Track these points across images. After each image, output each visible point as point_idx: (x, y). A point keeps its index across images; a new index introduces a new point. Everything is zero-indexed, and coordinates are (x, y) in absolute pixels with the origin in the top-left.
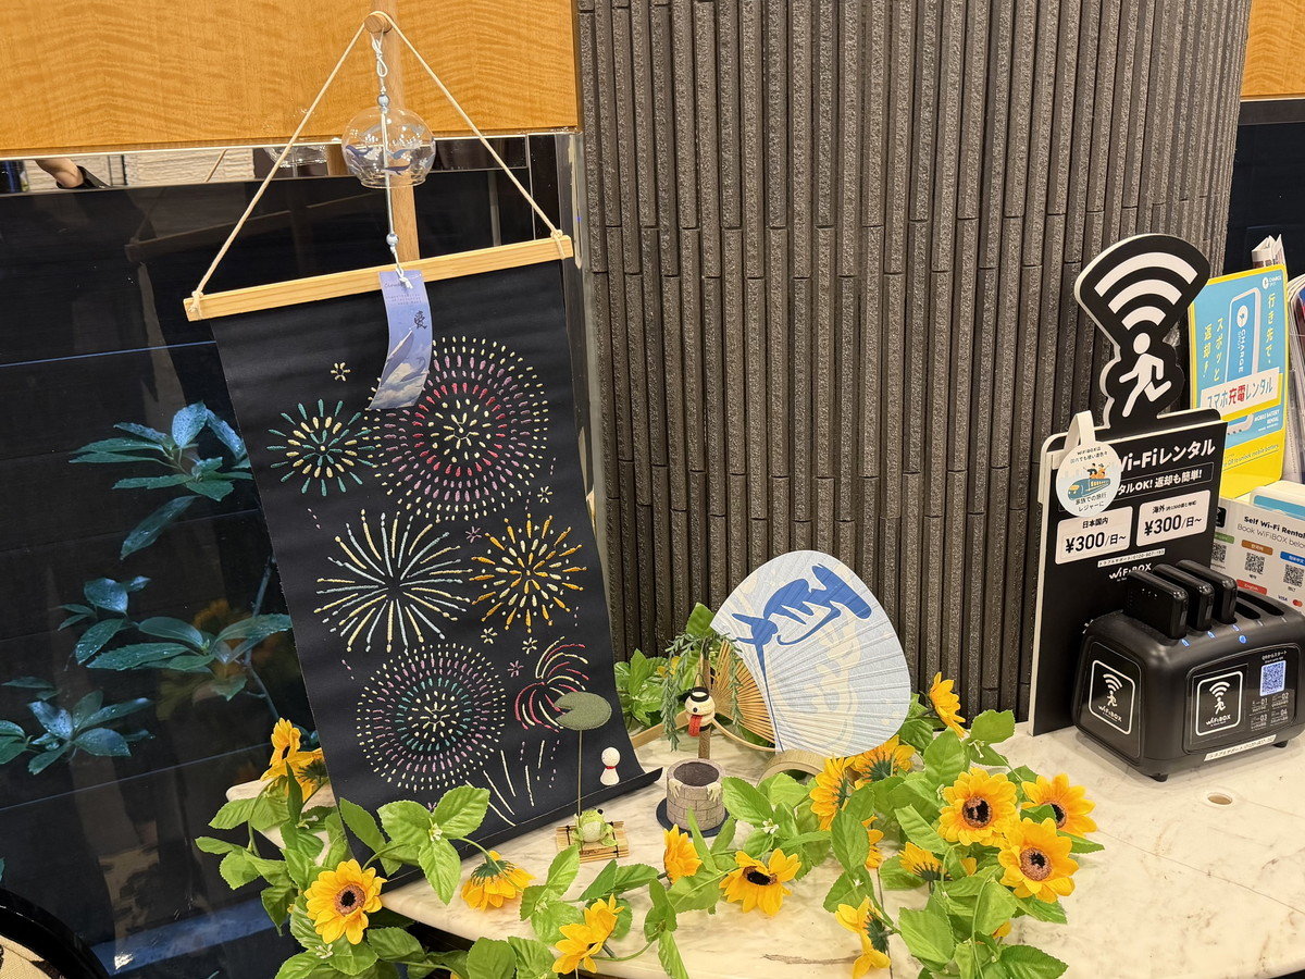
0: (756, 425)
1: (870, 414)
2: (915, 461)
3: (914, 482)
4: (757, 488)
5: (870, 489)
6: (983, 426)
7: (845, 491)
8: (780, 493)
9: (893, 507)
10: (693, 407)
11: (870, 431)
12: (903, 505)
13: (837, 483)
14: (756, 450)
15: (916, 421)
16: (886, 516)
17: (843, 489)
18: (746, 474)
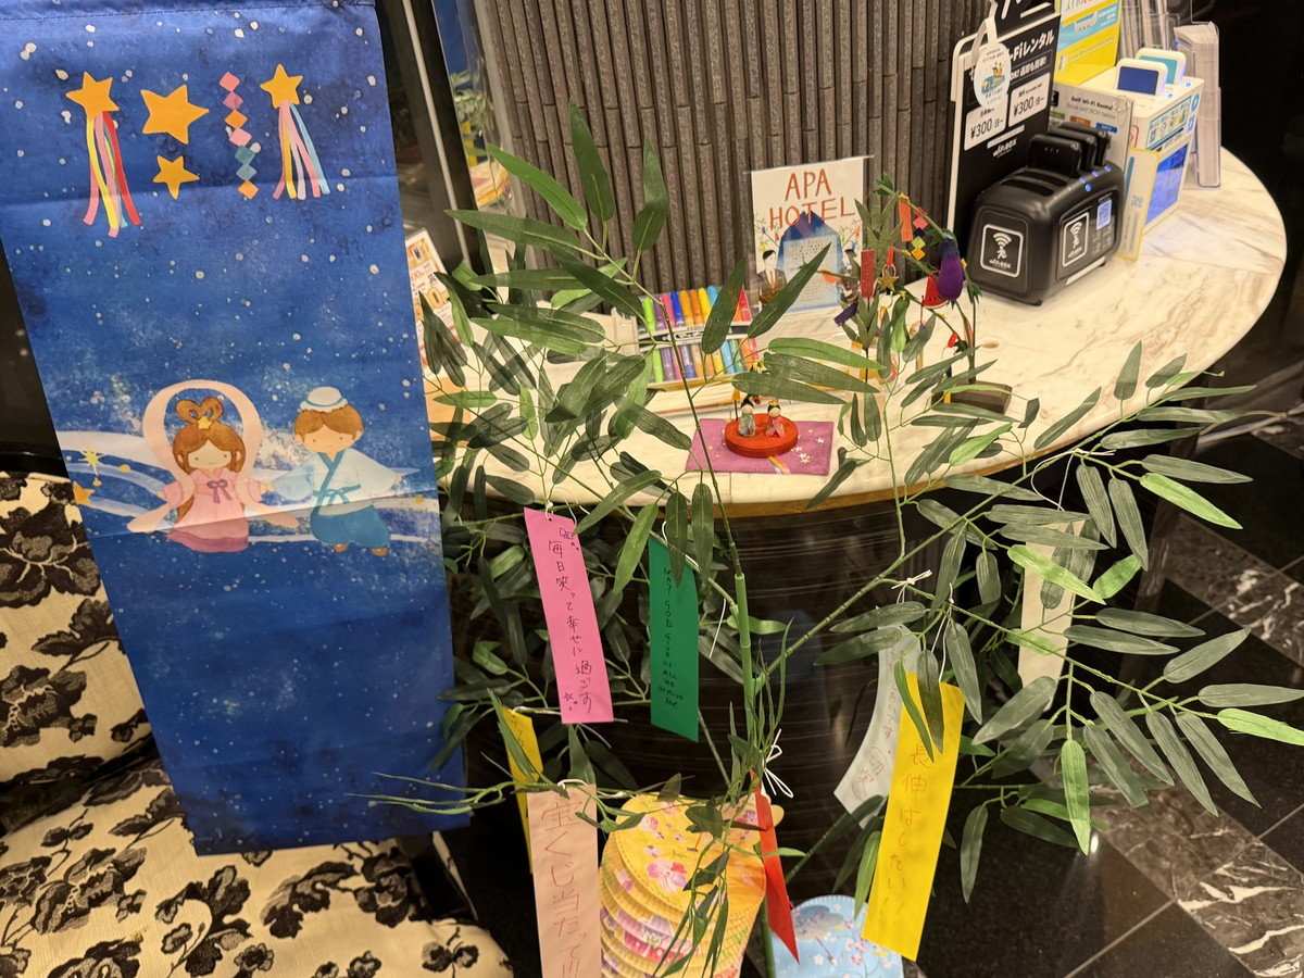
0: (621, 62)
1: (714, 45)
2: (755, 87)
3: (756, 105)
4: (629, 119)
5: (720, 114)
6: (809, 50)
7: (700, 117)
8: (648, 123)
9: (741, 129)
10: (568, 50)
11: (715, 61)
12: (749, 127)
13: (693, 111)
14: (624, 85)
15: (752, 51)
16: (735, 137)
17: (699, 116)
18: (619, 107)
